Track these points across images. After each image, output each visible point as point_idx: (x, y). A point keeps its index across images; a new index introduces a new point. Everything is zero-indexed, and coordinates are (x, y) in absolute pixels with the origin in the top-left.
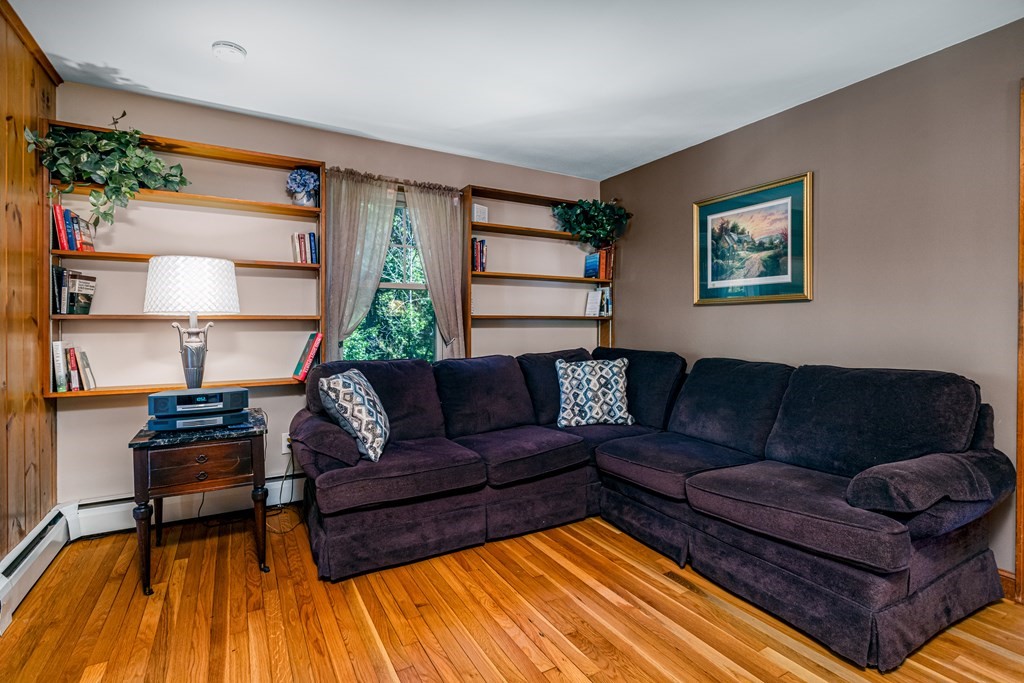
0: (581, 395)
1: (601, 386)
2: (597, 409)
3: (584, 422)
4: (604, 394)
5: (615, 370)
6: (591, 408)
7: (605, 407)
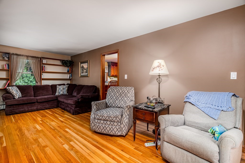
0: (59, 90)
1: (63, 89)
2: (62, 92)
3: (59, 94)
4: (63, 90)
5: (66, 87)
6: (61, 92)
7: (63, 92)
